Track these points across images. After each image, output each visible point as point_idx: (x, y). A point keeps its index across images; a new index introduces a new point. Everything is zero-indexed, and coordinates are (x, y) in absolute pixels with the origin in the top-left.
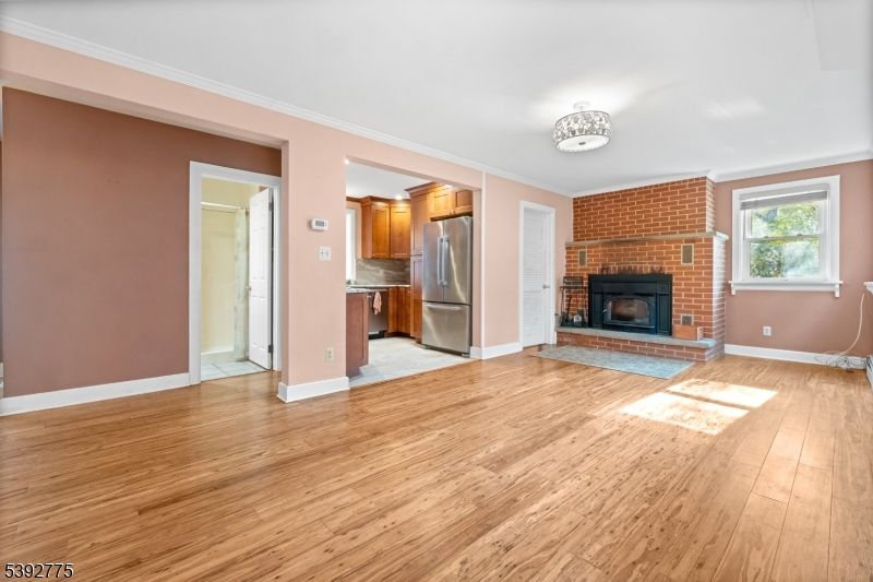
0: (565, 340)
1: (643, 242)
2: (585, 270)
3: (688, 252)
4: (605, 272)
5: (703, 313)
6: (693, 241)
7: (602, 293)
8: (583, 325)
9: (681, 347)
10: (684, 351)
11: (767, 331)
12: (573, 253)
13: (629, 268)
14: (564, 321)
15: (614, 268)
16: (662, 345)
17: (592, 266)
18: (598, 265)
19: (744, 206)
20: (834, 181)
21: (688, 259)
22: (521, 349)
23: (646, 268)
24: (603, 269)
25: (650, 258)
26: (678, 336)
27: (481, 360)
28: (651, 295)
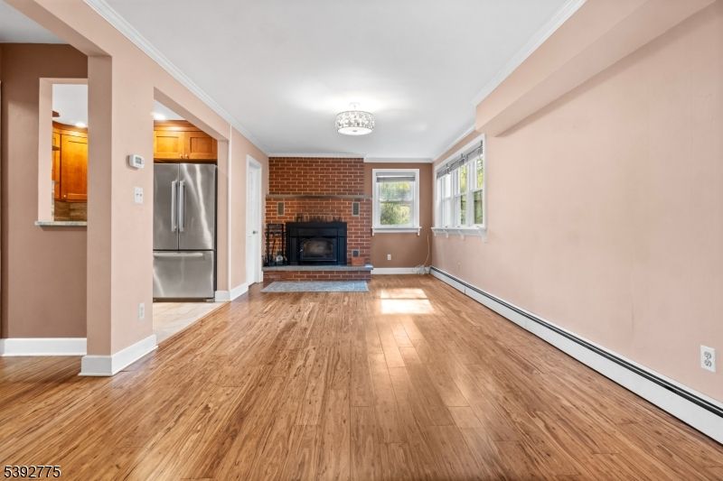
0: (271, 277)
1: (327, 198)
2: (283, 218)
3: (356, 207)
4: (299, 220)
5: (366, 248)
6: (359, 200)
7: (298, 237)
8: (284, 263)
9: (356, 272)
10: (359, 274)
11: (389, 257)
12: (272, 204)
13: (318, 217)
14: (268, 262)
15: (306, 217)
16: (344, 272)
17: (288, 215)
18: (293, 214)
19: (378, 180)
20: (417, 171)
21: (356, 213)
22: (247, 289)
23: (330, 217)
24: (298, 218)
25: (332, 211)
26: (354, 264)
27: (230, 302)
28: (334, 237)
